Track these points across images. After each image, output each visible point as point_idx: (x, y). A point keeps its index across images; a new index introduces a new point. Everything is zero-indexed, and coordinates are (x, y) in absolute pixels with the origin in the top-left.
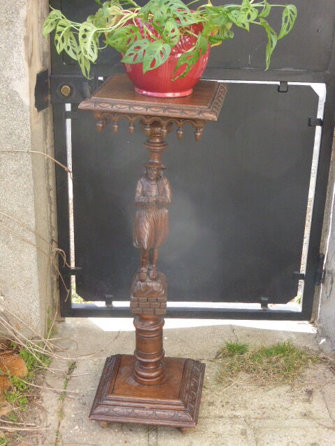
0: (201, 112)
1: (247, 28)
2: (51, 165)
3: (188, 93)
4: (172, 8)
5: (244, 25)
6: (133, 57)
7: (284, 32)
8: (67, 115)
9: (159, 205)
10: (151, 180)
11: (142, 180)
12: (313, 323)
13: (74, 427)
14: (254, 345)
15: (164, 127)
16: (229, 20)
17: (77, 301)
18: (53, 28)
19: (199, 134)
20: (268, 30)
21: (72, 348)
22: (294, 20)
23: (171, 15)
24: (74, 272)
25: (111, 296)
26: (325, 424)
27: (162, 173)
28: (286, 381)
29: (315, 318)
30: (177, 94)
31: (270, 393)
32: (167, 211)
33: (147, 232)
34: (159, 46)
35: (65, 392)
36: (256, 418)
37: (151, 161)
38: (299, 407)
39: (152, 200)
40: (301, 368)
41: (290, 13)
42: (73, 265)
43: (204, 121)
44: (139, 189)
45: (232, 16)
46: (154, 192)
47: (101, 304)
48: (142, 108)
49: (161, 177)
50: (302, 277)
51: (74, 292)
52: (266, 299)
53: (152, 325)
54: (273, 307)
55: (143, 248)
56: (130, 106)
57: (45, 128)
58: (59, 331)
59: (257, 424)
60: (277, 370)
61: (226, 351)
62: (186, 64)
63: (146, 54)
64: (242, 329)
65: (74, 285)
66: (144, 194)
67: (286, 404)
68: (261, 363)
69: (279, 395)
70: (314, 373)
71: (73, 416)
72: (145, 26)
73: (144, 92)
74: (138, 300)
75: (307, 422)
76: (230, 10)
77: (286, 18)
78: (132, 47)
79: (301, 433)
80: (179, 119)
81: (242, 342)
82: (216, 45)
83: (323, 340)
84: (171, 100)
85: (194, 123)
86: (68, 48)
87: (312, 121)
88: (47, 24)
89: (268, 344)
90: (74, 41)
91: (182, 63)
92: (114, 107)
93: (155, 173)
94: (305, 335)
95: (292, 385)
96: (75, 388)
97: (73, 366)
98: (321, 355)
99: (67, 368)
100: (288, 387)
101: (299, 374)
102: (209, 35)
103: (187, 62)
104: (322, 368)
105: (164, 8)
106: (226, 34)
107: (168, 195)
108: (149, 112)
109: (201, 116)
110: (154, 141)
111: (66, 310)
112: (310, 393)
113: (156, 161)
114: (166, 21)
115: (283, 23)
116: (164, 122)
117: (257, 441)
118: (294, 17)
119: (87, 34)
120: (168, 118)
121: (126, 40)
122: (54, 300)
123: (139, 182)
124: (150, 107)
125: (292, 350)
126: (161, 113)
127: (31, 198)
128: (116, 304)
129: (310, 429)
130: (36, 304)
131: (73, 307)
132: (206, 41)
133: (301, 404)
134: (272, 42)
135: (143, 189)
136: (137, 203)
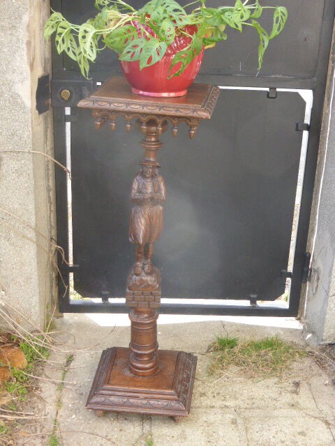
0: (195, 111)
1: (240, 28)
2: (51, 167)
3: (183, 93)
4: (168, 9)
5: (237, 26)
6: (130, 55)
7: (275, 32)
8: (67, 119)
9: (154, 201)
10: (147, 178)
11: (138, 177)
12: (299, 319)
13: (71, 416)
14: (244, 338)
15: (160, 125)
16: (222, 21)
17: (75, 297)
18: (54, 30)
19: (193, 132)
20: (260, 30)
21: (70, 341)
22: (284, 21)
23: (167, 16)
24: (71, 270)
25: (107, 293)
26: (311, 413)
27: (157, 170)
28: (274, 373)
29: (302, 314)
30: (172, 94)
31: (259, 384)
32: (161, 208)
33: (143, 227)
34: (156, 44)
35: (63, 383)
36: (246, 408)
37: (146, 159)
38: (287, 398)
39: (147, 196)
40: (288, 362)
41: (280, 14)
42: (71, 263)
43: (198, 119)
44: (135, 186)
45: (225, 17)
46: (150, 190)
47: (98, 301)
48: (138, 107)
49: (156, 175)
50: (289, 275)
51: (72, 289)
52: (255, 296)
53: (146, 318)
54: (261, 304)
55: (139, 244)
56: (128, 104)
57: (46, 131)
58: (58, 326)
59: (247, 414)
60: (265, 363)
61: (217, 345)
62: (180, 63)
63: (143, 52)
64: (232, 325)
65: (72, 283)
66: (139, 191)
67: (274, 395)
68: (251, 356)
69: (268, 386)
70: (301, 365)
71: (70, 405)
72: (142, 27)
73: (141, 92)
74: (133, 294)
75: (294, 412)
76: (224, 12)
77: (278, 18)
78: (130, 46)
79: (289, 422)
80: (174, 117)
81: (232, 337)
82: (209, 46)
83: (309, 336)
84: (166, 100)
85: (188, 121)
86: (69, 49)
87: (299, 125)
88: (48, 26)
89: (257, 339)
90: (74, 43)
91: (177, 62)
92: (112, 105)
93: (151, 170)
94: (292, 331)
95: (280, 377)
96: (73, 379)
97: (70, 359)
98: (308, 349)
99: (65, 360)
100: (276, 380)
101: (286, 367)
102: (203, 36)
103: (182, 60)
104: (308, 362)
105: (161, 9)
106: (219, 36)
107: (163, 192)
108: (146, 110)
109: (195, 114)
110: (149, 140)
111: (65, 306)
112: (297, 384)
113: (152, 159)
114: (162, 21)
115: (274, 24)
116: (159, 121)
117: (247, 429)
118: (285, 18)
119: (86, 35)
120: (164, 116)
121: (123, 41)
122: (52, 296)
123: (135, 180)
124: (147, 106)
125: (280, 345)
126: (157, 111)
127: (32, 197)
128: (112, 301)
129: (298, 419)
130: (35, 300)
131: (71, 303)
132: (200, 41)
133: (288, 395)
134: (263, 42)
135: (138, 186)
136: (133, 200)
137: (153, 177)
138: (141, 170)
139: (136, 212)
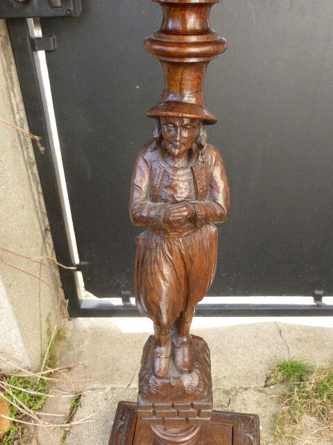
10: (174, 157)
11: (150, 155)
24: (79, 268)
25: (128, 292)
27: (203, 134)
37: (171, 97)
42: (77, 260)
44: (142, 181)
47: (117, 301)
49: (201, 147)
54: (328, 301)
57: (8, 70)
66: (154, 195)
93: (185, 134)
97: (76, 403)
99: (69, 407)
111: (75, 309)
113: (189, 98)
123: (141, 163)
130: (16, 332)
131: (83, 306)
135: (151, 178)
136: (136, 220)
137: (191, 154)
138: (156, 135)
139: (147, 248)
